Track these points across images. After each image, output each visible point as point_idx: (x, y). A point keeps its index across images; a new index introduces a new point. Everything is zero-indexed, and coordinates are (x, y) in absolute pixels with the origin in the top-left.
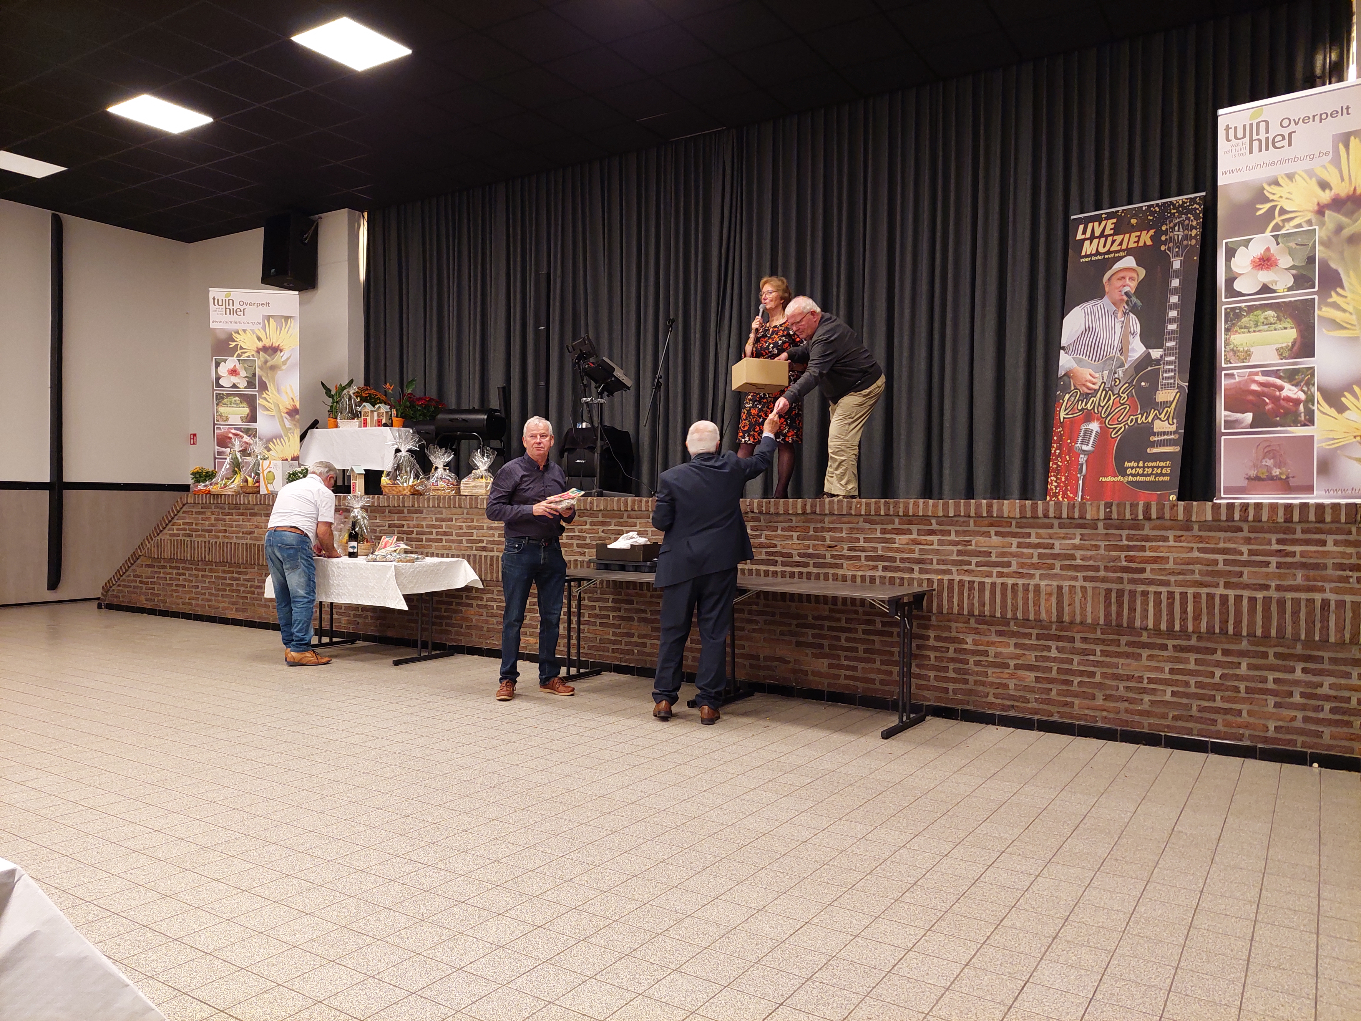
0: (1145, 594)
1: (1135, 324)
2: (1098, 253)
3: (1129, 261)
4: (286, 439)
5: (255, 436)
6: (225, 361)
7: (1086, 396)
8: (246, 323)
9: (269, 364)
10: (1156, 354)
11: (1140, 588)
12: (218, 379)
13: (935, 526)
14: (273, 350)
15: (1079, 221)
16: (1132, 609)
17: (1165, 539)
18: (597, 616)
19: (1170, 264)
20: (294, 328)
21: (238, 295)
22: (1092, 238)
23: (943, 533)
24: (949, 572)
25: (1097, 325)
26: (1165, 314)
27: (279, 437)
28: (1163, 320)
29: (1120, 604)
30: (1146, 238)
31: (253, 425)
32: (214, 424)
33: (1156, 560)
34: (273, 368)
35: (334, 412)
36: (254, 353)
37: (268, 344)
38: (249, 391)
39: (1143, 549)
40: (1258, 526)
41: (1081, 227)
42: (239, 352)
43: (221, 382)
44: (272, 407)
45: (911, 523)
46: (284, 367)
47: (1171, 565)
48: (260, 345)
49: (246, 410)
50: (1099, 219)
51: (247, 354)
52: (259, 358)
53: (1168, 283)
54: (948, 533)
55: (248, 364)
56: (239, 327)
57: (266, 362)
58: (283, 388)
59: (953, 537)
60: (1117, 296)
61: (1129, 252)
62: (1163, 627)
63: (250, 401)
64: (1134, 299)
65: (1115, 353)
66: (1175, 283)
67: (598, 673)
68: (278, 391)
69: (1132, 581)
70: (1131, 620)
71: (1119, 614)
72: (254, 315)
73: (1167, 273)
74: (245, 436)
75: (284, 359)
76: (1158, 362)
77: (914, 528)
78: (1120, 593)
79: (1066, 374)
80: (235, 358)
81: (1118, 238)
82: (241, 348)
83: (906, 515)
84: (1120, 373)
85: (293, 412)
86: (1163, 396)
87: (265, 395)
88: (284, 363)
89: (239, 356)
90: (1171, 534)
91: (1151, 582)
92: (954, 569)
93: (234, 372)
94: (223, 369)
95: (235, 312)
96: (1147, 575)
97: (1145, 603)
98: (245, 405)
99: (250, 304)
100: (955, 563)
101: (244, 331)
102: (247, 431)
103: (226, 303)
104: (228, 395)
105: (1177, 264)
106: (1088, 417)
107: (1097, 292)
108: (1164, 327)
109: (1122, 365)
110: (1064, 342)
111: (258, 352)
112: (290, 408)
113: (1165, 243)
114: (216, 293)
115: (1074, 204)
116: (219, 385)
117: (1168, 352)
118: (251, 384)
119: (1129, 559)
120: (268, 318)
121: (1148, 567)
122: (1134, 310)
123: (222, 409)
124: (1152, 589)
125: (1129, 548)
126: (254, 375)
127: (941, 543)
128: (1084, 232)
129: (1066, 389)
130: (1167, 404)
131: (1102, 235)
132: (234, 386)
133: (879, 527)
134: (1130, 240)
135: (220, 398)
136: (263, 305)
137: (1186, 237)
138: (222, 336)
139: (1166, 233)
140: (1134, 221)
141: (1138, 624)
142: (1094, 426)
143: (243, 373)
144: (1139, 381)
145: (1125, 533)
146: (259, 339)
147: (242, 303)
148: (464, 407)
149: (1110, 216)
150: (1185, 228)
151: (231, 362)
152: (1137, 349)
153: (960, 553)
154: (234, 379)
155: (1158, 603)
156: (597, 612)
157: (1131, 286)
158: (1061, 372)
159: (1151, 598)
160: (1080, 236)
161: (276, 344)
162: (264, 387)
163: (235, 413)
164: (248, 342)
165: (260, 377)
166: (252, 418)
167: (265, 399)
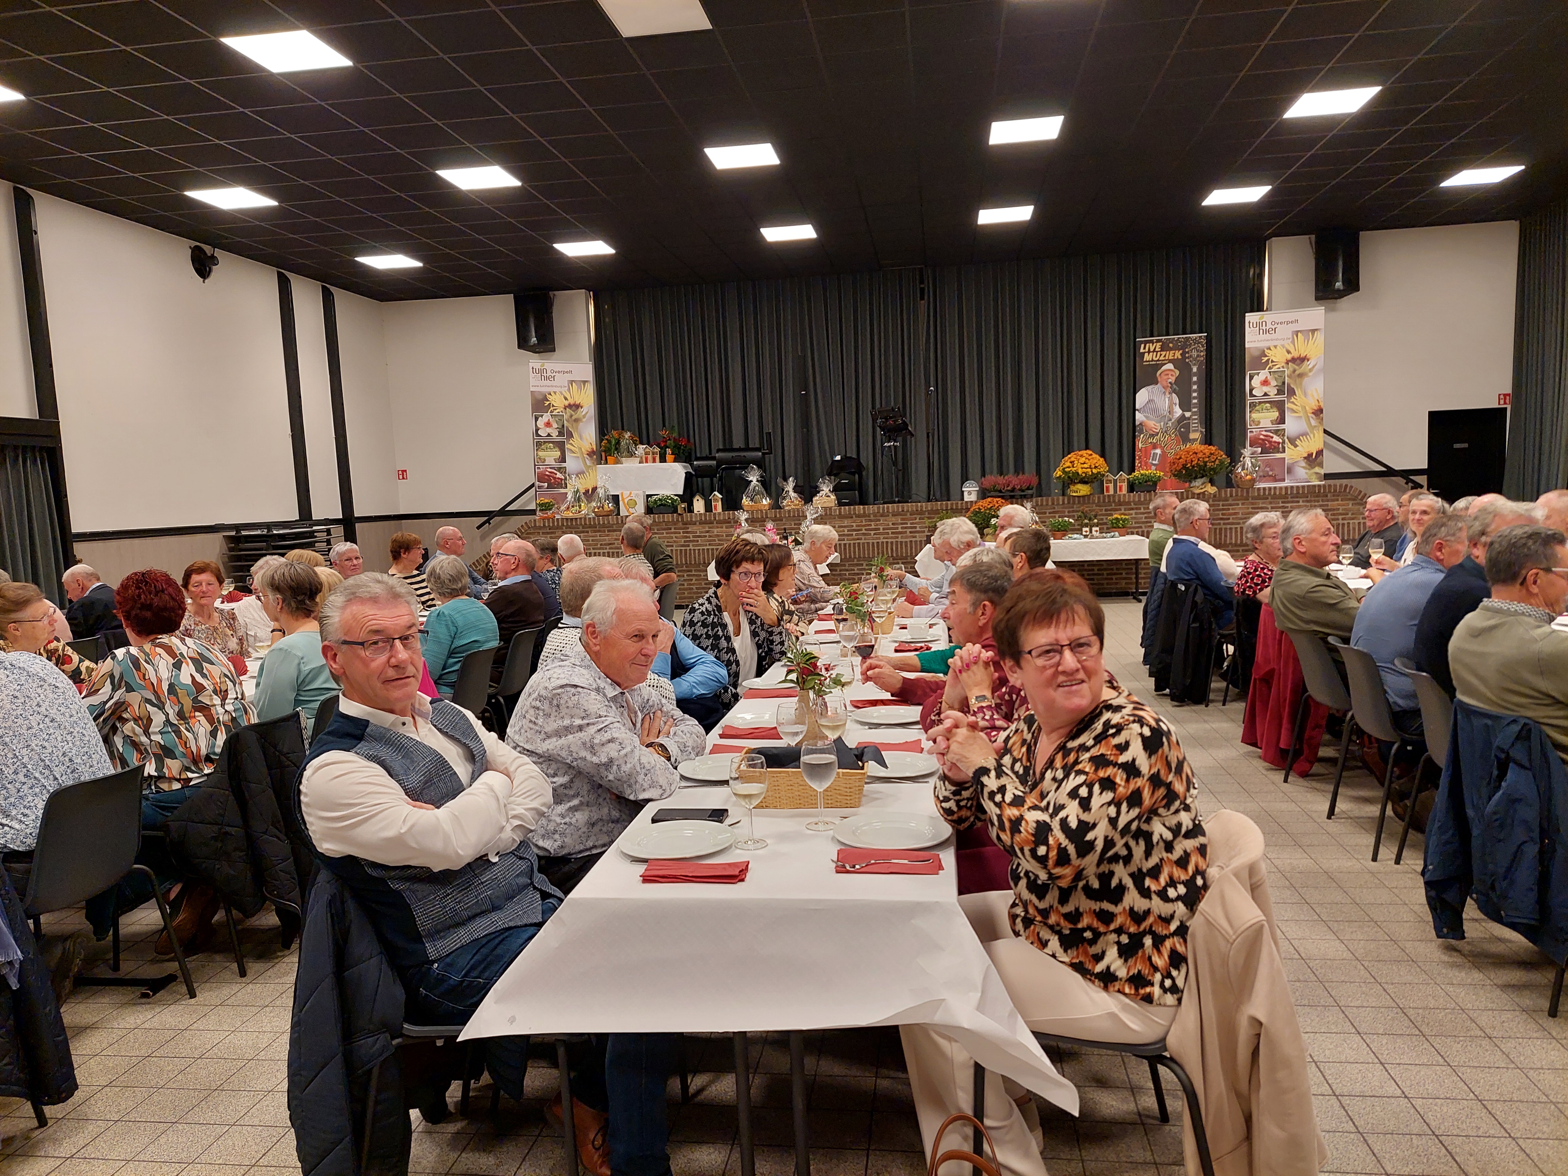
0: (1231, 529)
1: (1176, 400)
2: (1152, 360)
3: (1170, 366)
4: (589, 474)
5: (565, 473)
6: (542, 416)
7: (1152, 436)
8: (556, 386)
9: (574, 418)
10: (1188, 414)
11: (1228, 527)
12: (537, 430)
13: (1133, 506)
14: (576, 407)
15: (1141, 342)
16: (1226, 536)
17: (1238, 504)
19: (1191, 369)
20: (589, 389)
21: (550, 365)
22: (1149, 352)
23: (1137, 509)
24: (1141, 527)
25: (1155, 399)
26: (1191, 395)
27: (583, 473)
28: (1190, 398)
29: (1220, 534)
30: (1178, 355)
31: (564, 465)
32: (535, 465)
33: (1235, 514)
34: (577, 420)
36: (562, 409)
37: (572, 402)
38: (560, 439)
39: (1229, 509)
40: (1275, 497)
41: (1143, 346)
42: (552, 409)
43: (539, 432)
44: (577, 450)
45: (1120, 505)
46: (584, 420)
47: (1240, 516)
48: (566, 403)
49: (558, 454)
50: (1152, 342)
51: (557, 411)
52: (566, 413)
53: (1191, 379)
54: (1140, 509)
55: (559, 418)
56: (551, 390)
57: (571, 416)
58: (584, 436)
59: (1142, 510)
60: (1165, 384)
61: (1170, 361)
62: (1239, 542)
63: (561, 446)
64: (1175, 386)
65: (1166, 413)
66: (1195, 379)
68: (581, 438)
69: (1224, 524)
70: (1225, 540)
71: (1220, 539)
72: (561, 380)
73: (1190, 374)
74: (558, 473)
75: (583, 413)
76: (1189, 419)
77: (1123, 508)
78: (1221, 529)
79: (1141, 424)
80: (549, 414)
81: (1164, 353)
82: (553, 406)
83: (1119, 501)
84: (1170, 424)
85: (594, 453)
86: (1193, 436)
87: (571, 442)
88: (584, 416)
89: (552, 412)
90: (1240, 502)
91: (1233, 524)
92: (1143, 526)
93: (548, 424)
94: (541, 423)
95: (547, 378)
96: (1231, 521)
97: (1231, 533)
98: (557, 449)
99: (559, 372)
100: (1143, 523)
101: (555, 393)
102: (559, 469)
103: (541, 371)
104: (545, 442)
105: (1195, 369)
106: (1155, 447)
107: (1152, 380)
108: (1191, 401)
109: (1170, 420)
110: (1137, 407)
111: (565, 408)
112: (588, 448)
113: (1188, 358)
114: (533, 364)
115: (1138, 333)
116: (538, 435)
117: (1194, 414)
118: (561, 434)
119: (1223, 514)
120: (572, 382)
121: (1231, 517)
122: (1174, 391)
123: (541, 453)
124: (1233, 526)
125: (1223, 509)
126: (563, 426)
127: (1136, 514)
128: (1145, 348)
129: (1141, 432)
130: (1196, 440)
131: (1154, 351)
132: (549, 435)
133: (1104, 508)
134: (1170, 355)
135: (539, 444)
136: (567, 372)
137: (1198, 356)
138: (541, 397)
139: (1188, 352)
140: (1171, 345)
141: (1228, 542)
142: (1158, 451)
143: (555, 425)
144: (1180, 428)
145: (1221, 503)
146: (566, 399)
147: (553, 371)
148: (736, 446)
149: (1158, 341)
150: (1198, 351)
151: (546, 417)
152: (1178, 412)
153: (1146, 518)
154: (549, 430)
155: (1236, 532)
157: (1172, 379)
158: (1137, 423)
159: (1234, 530)
160: (1142, 350)
161: (577, 403)
162: (570, 435)
163: (551, 456)
164: (557, 401)
165: (567, 428)
166: (563, 459)
167: (571, 444)
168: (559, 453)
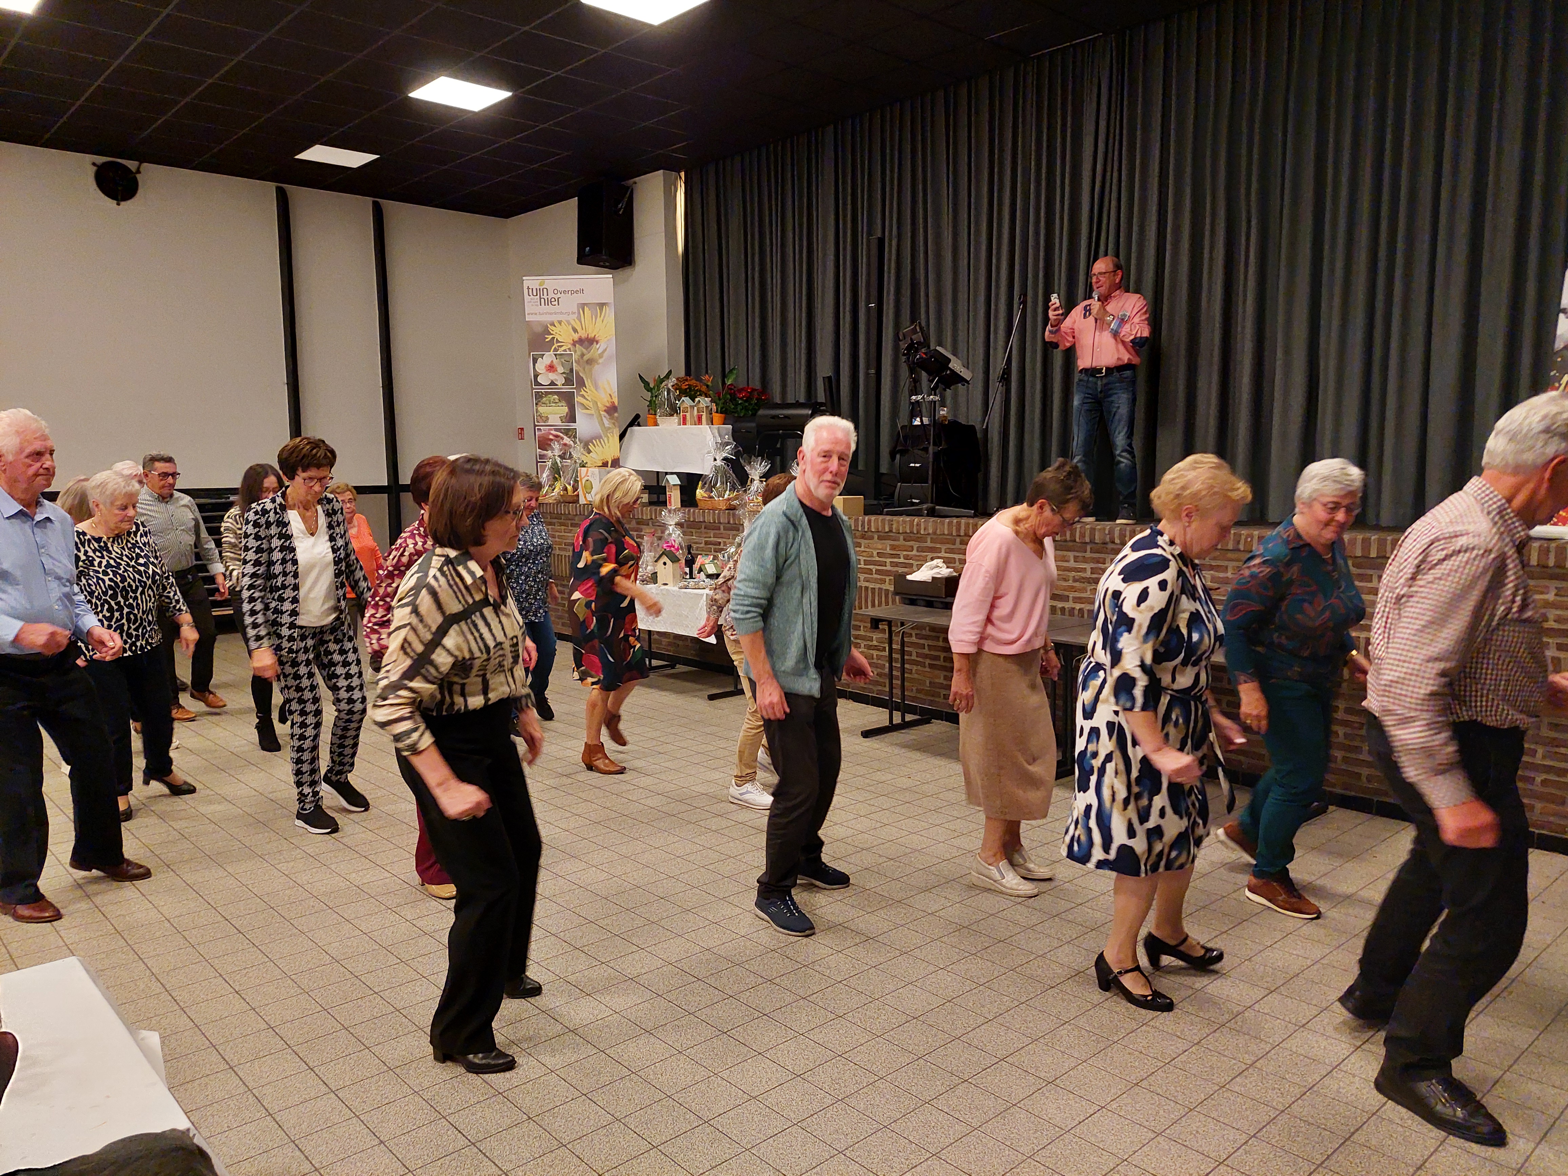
4: (606, 439)
5: (575, 437)
6: (542, 356)
8: (561, 313)
9: (586, 358)
12: (536, 376)
14: (589, 342)
18: (926, 656)
20: (609, 314)
21: (552, 283)
27: (599, 437)
31: (573, 426)
32: (535, 426)
34: (590, 362)
35: (653, 406)
36: (570, 346)
37: (584, 336)
38: (567, 389)
42: (556, 345)
43: (539, 380)
44: (591, 404)
46: (601, 361)
48: (576, 337)
51: (563, 348)
52: (575, 352)
55: (565, 358)
56: (554, 318)
57: (583, 355)
58: (600, 384)
63: (568, 399)
67: (928, 722)
68: (596, 388)
72: (569, 304)
74: (565, 437)
75: (600, 351)
80: (551, 352)
82: (558, 341)
85: (611, 410)
87: (583, 392)
88: (601, 355)
89: (556, 350)
93: (551, 368)
94: (541, 366)
95: (549, 302)
98: (564, 403)
99: (564, 292)
101: (560, 322)
102: (567, 432)
103: (539, 292)
104: (547, 393)
111: (574, 344)
112: (608, 405)
114: (530, 282)
116: (537, 384)
118: (568, 381)
120: (583, 306)
123: (542, 409)
126: (572, 370)
132: (552, 383)
135: (539, 396)
136: (577, 292)
138: (539, 329)
143: (561, 369)
146: (575, 331)
147: (556, 291)
148: (790, 400)
151: (548, 358)
154: (552, 376)
156: (926, 651)
161: (591, 336)
162: (581, 384)
163: (555, 413)
164: (564, 335)
165: (577, 373)
166: (572, 418)
167: (583, 396)
168: (566, 409)
